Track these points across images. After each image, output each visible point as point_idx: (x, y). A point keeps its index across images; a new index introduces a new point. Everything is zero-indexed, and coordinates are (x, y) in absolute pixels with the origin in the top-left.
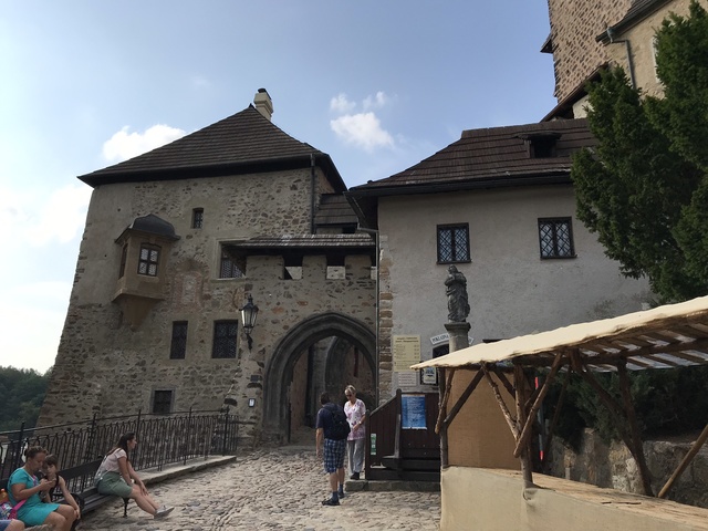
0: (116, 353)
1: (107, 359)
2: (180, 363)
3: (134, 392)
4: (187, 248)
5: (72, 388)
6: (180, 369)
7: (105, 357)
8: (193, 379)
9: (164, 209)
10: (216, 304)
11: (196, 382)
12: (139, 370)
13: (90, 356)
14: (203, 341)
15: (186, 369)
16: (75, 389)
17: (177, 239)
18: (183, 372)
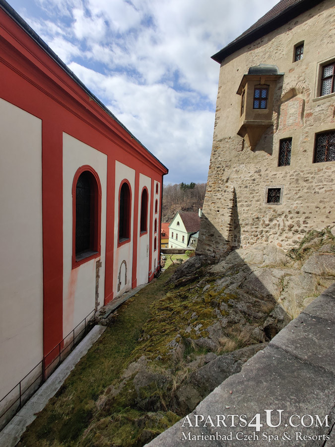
0: (241, 166)
2: (286, 168)
3: (254, 190)
4: (288, 84)
5: (218, 189)
6: (286, 173)
7: (235, 169)
8: (297, 180)
9: (270, 57)
10: (318, 119)
11: (300, 182)
12: (256, 176)
13: (226, 170)
14: (305, 151)
15: (291, 173)
16: (220, 189)
17: (281, 77)
18: (289, 175)
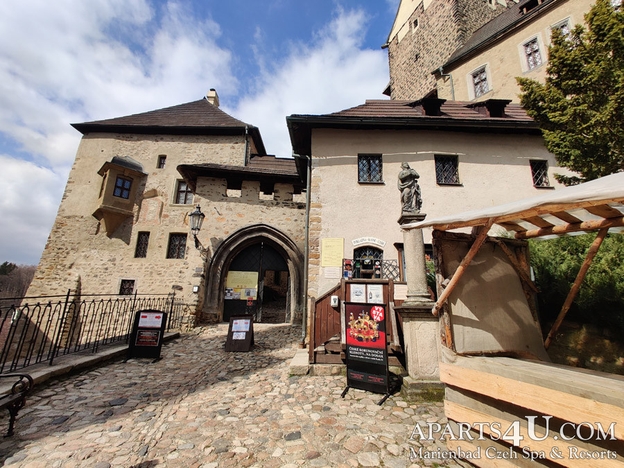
0: (93, 251)
1: (85, 256)
2: (141, 260)
3: (105, 280)
4: (151, 184)
5: (54, 276)
6: (142, 265)
7: (83, 254)
8: (151, 273)
9: (137, 154)
10: (172, 222)
11: (153, 275)
12: (110, 265)
13: (71, 253)
14: (160, 247)
15: (147, 265)
16: (57, 276)
17: (146, 175)
18: (144, 267)
